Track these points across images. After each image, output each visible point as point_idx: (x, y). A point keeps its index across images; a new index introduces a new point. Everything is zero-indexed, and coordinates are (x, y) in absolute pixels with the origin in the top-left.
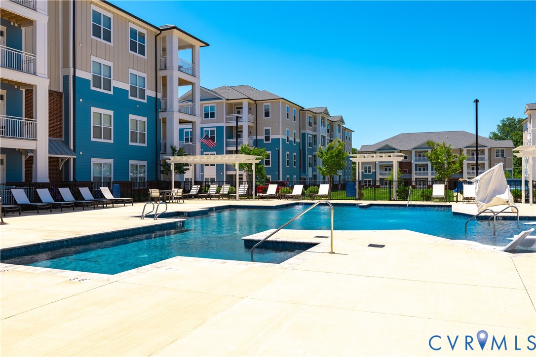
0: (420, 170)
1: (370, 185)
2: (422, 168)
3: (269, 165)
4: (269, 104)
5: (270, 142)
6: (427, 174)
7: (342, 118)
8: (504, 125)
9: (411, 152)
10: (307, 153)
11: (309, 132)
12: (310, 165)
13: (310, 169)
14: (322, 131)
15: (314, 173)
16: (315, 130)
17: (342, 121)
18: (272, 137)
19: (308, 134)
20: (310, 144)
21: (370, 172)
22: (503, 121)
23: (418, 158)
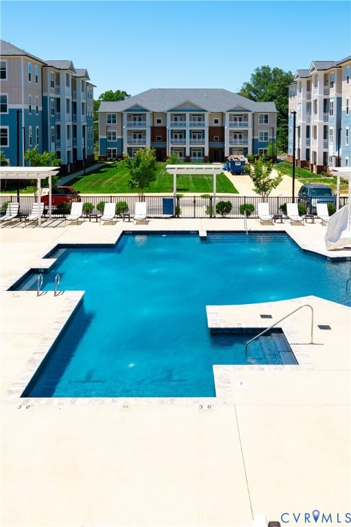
0: (176, 137)
1: (114, 156)
2: (178, 135)
3: (7, 144)
4: (6, 61)
5: (8, 113)
6: (185, 142)
7: (86, 72)
8: (259, 75)
9: (166, 114)
10: (49, 123)
11: (51, 95)
12: (53, 140)
13: (53, 144)
14: (66, 93)
15: (58, 150)
16: (58, 91)
17: (87, 76)
18: (9, 106)
19: (50, 98)
20: (53, 111)
21: (114, 138)
22: (258, 69)
23: (174, 122)
